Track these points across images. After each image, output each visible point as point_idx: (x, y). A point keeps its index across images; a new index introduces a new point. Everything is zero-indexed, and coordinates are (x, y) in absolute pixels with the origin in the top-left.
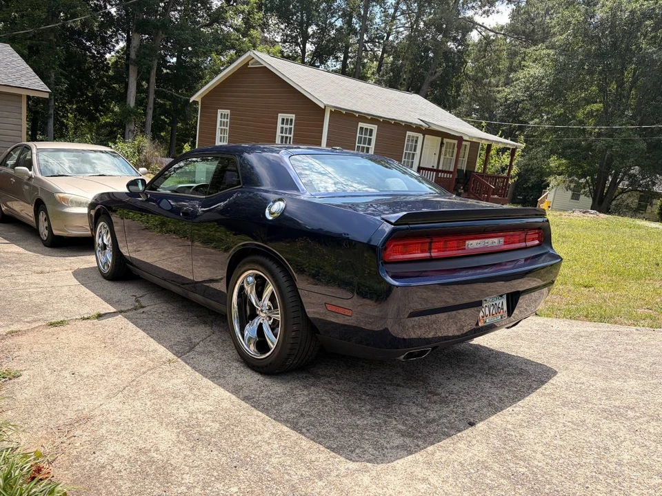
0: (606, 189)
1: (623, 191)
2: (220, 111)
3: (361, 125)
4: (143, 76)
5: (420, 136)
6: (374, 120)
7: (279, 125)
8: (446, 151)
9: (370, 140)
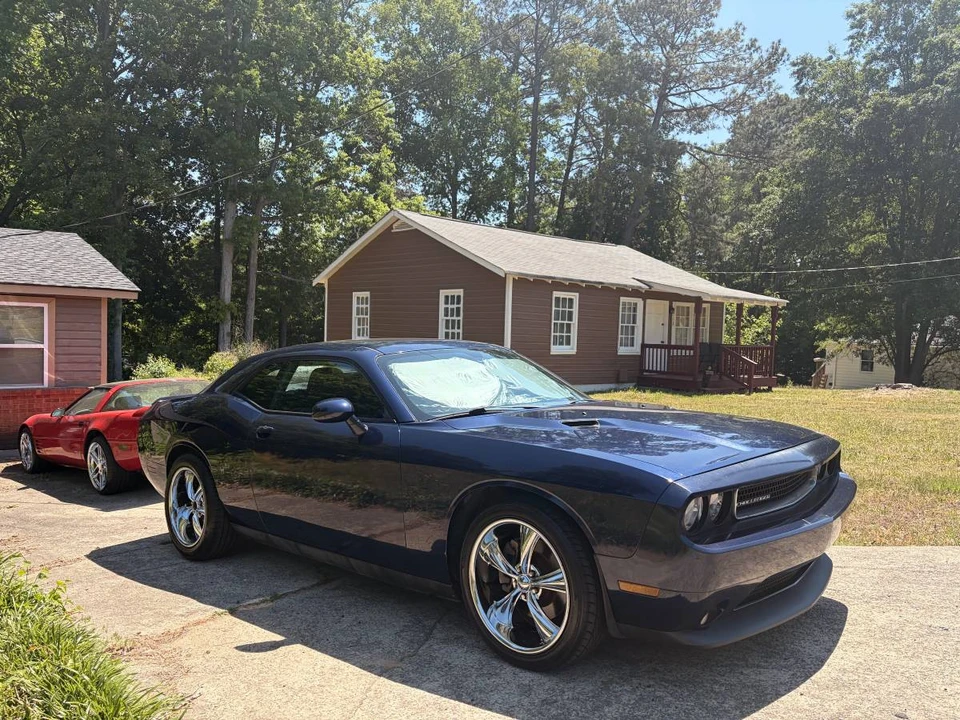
0: (912, 351)
1: (938, 352)
2: (355, 295)
3: (556, 294)
4: (241, 257)
5: (640, 302)
6: (573, 285)
7: (442, 306)
8: (677, 319)
9: (571, 313)
